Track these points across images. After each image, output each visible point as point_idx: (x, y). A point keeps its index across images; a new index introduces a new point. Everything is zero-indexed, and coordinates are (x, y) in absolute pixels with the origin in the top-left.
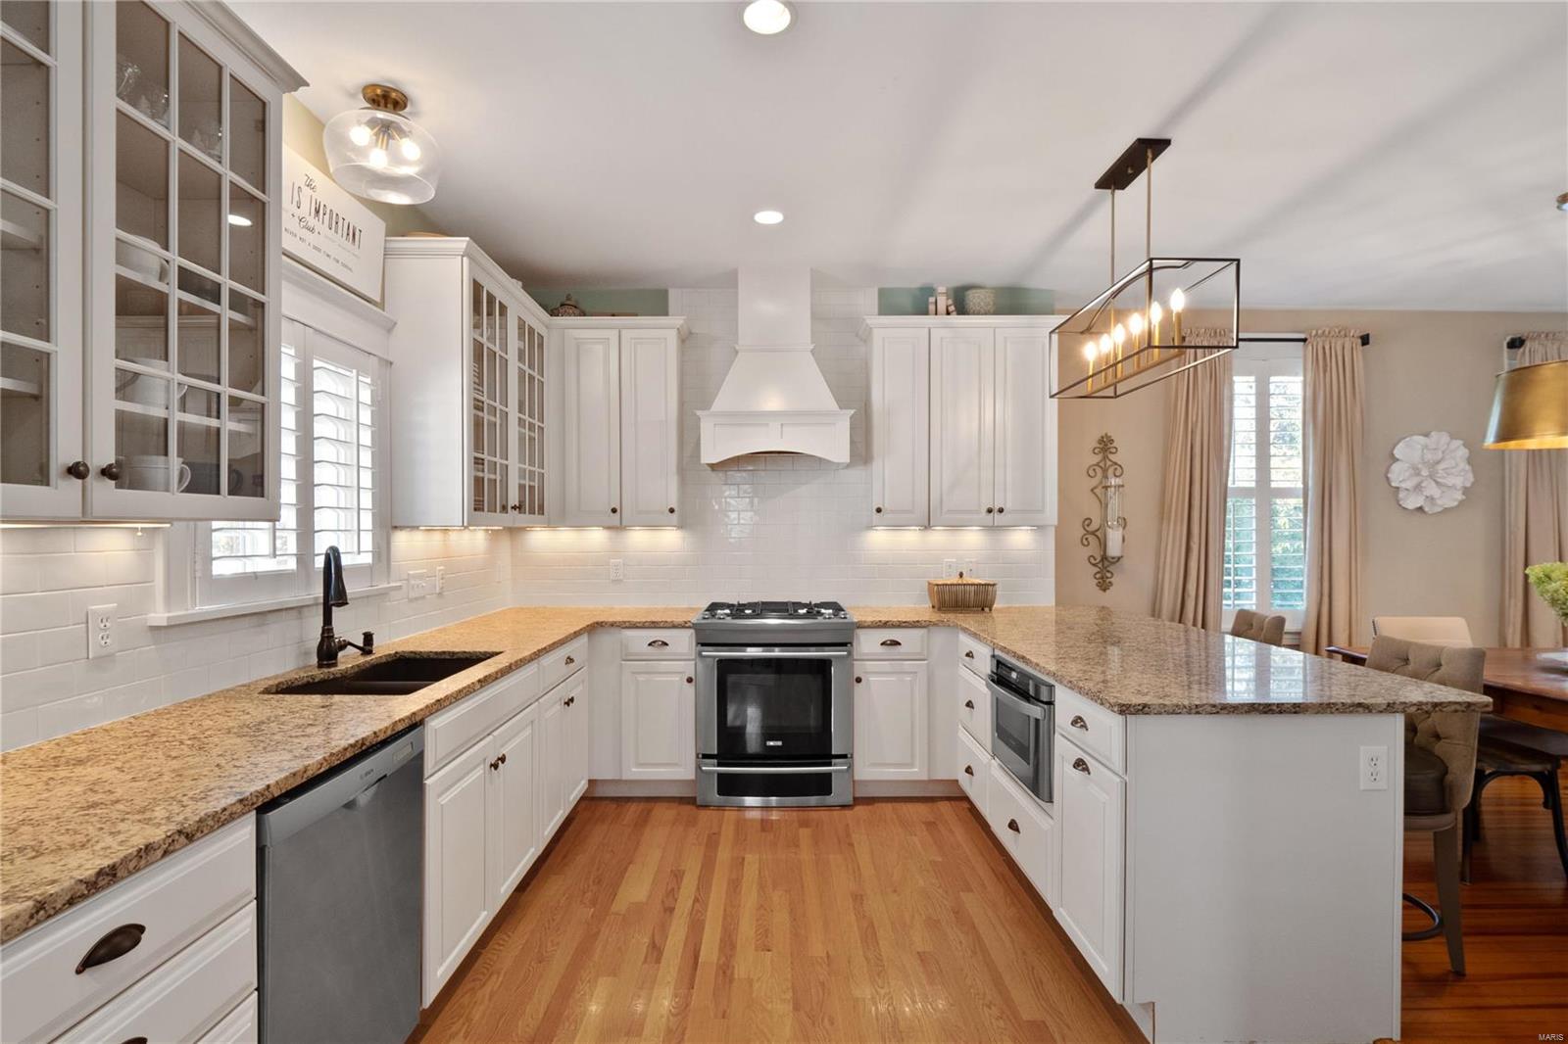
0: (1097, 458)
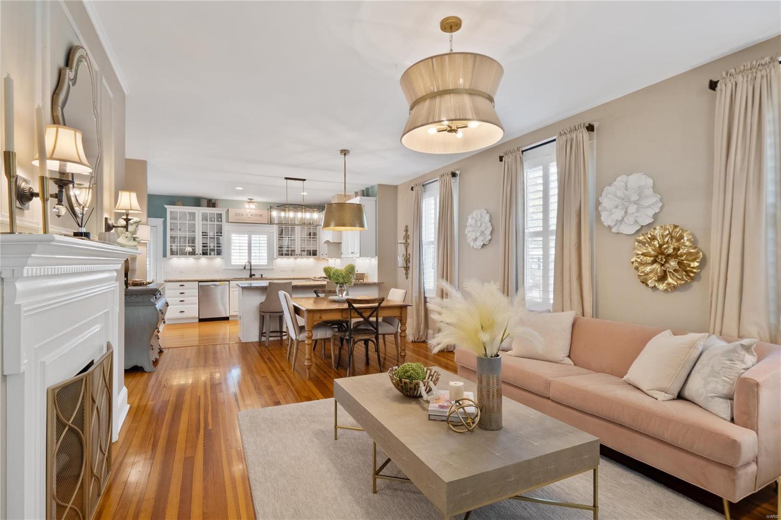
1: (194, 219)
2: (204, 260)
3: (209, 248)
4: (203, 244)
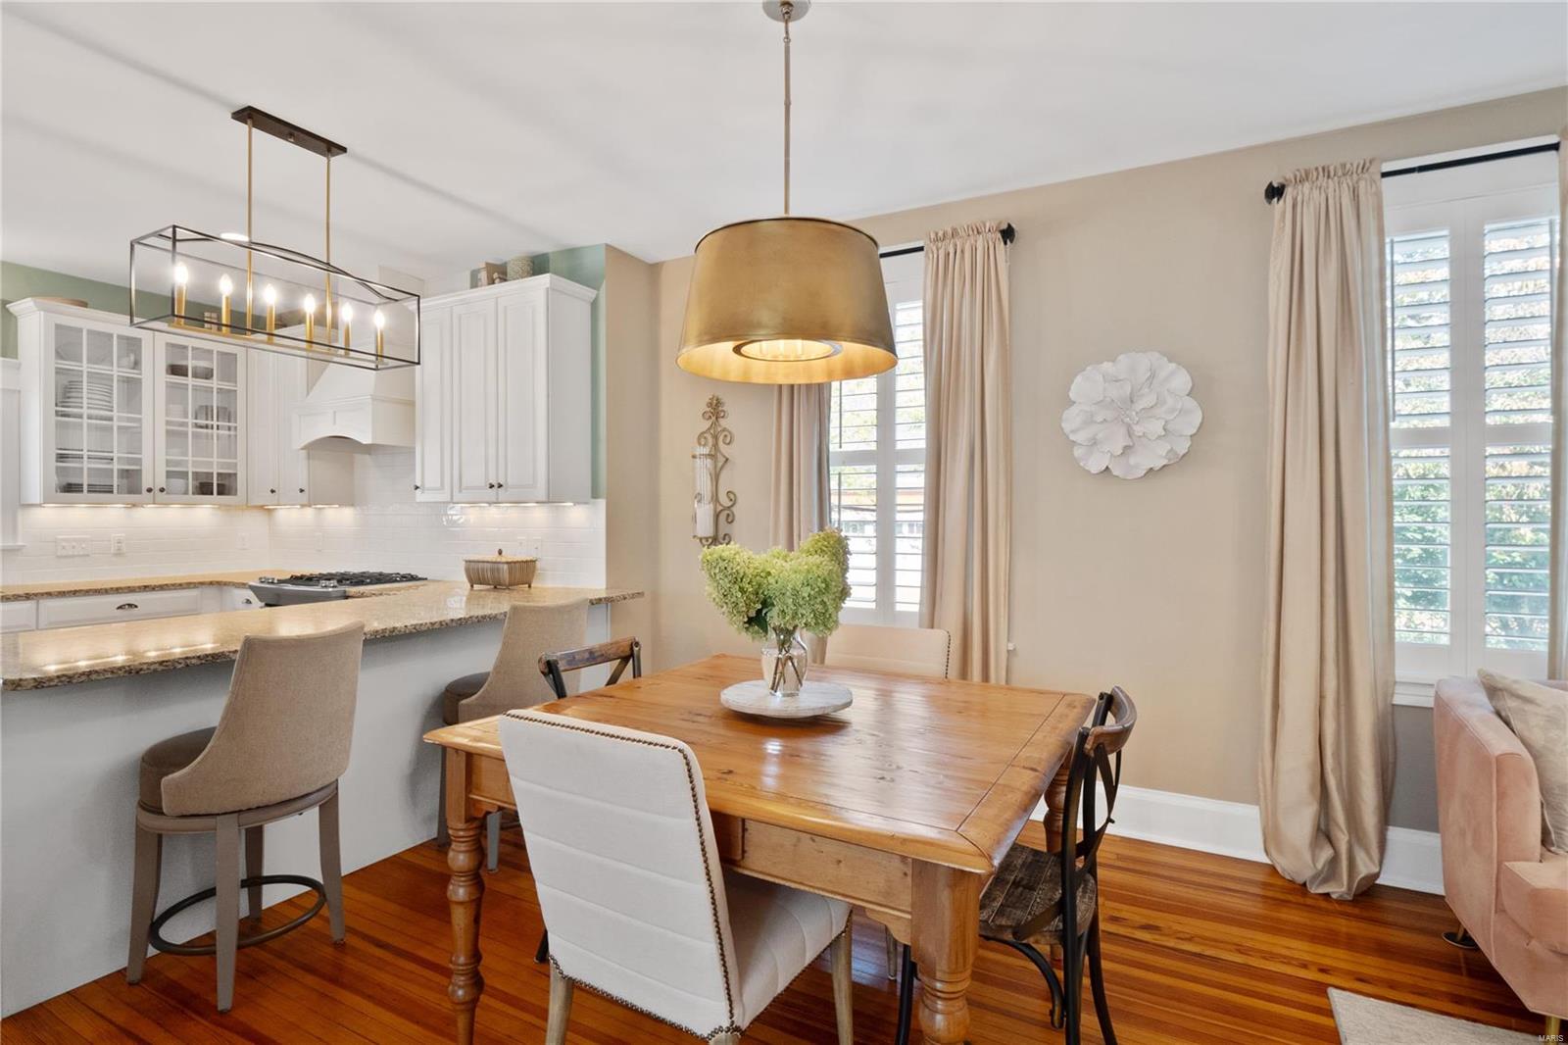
0: (707, 424)
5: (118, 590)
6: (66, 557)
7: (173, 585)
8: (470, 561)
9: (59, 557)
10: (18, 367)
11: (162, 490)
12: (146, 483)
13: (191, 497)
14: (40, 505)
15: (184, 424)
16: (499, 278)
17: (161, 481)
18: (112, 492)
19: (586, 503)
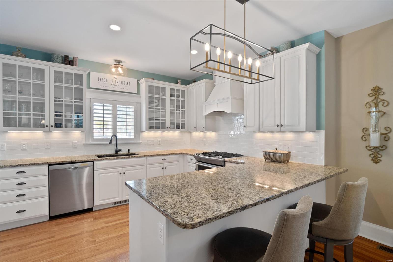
1: (43, 78)
2: (57, 134)
3: (64, 118)
4: (56, 112)
5: (162, 155)
6: (149, 145)
7: (174, 154)
8: (265, 152)
9: (148, 145)
10: (140, 97)
11: (170, 128)
12: (166, 126)
13: (175, 129)
14: (145, 132)
15: (174, 110)
16: (276, 52)
17: (169, 126)
18: (159, 128)
19: (314, 132)
